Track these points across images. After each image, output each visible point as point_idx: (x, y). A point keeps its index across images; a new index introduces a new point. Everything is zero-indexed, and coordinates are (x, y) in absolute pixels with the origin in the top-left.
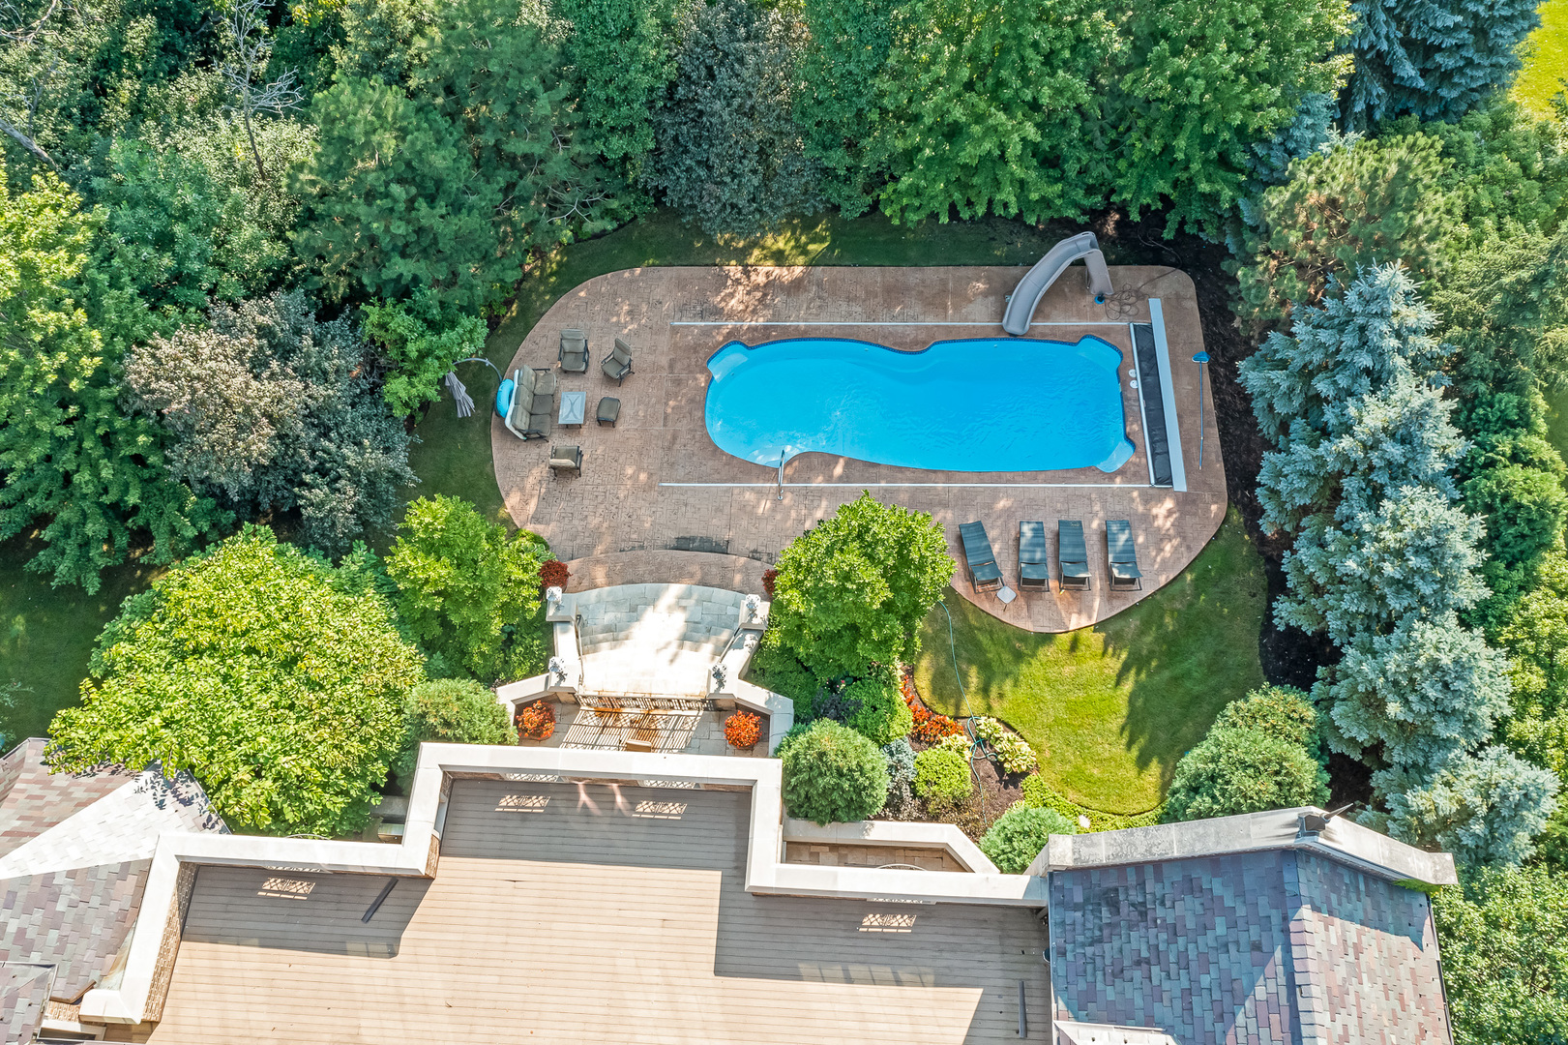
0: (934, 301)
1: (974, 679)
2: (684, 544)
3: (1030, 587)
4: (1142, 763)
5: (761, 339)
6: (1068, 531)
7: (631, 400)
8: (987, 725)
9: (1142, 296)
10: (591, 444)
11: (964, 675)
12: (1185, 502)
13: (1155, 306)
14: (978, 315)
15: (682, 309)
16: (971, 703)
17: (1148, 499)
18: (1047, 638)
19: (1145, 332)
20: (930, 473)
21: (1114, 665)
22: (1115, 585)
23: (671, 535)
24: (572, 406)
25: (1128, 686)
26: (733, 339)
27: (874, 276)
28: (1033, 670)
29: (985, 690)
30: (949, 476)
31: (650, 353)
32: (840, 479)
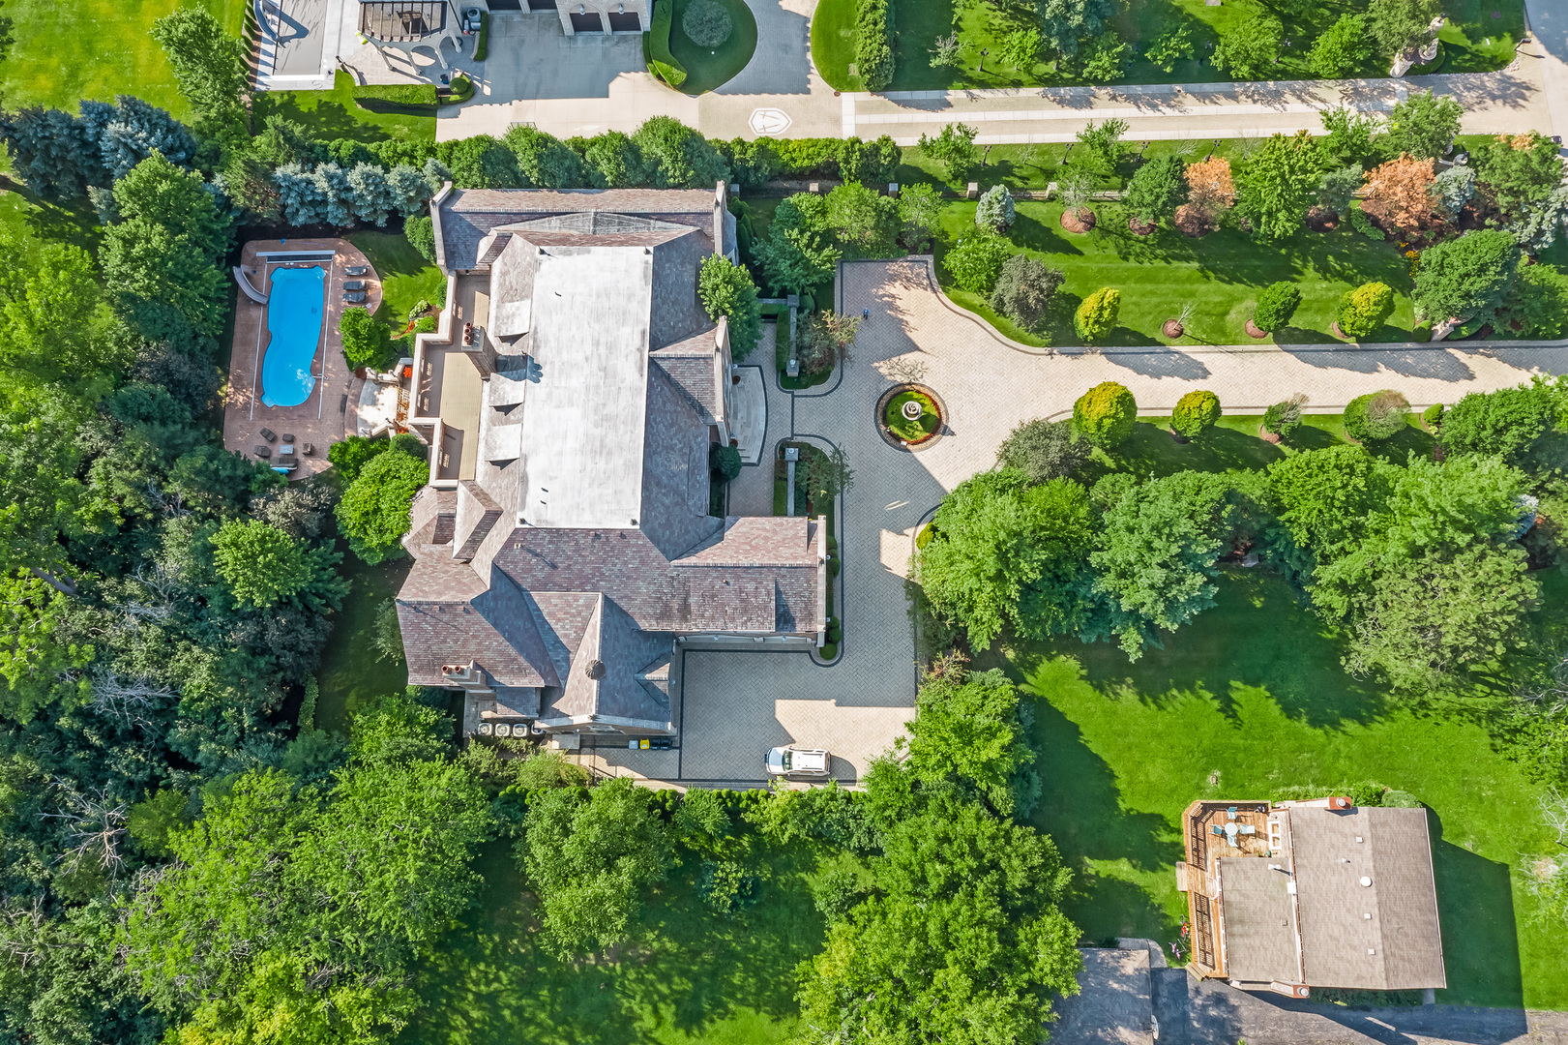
0: (251, 328)
1: (394, 318)
2: (343, 409)
3: (365, 301)
5: (260, 391)
6: (347, 287)
7: (281, 430)
8: (412, 314)
9: (255, 258)
10: (300, 443)
11: (393, 321)
12: (339, 251)
13: (259, 254)
14: (257, 314)
15: (245, 418)
16: (403, 319)
17: (335, 262)
18: (384, 297)
19: (270, 258)
20: (322, 332)
21: (394, 278)
22: (367, 275)
23: (338, 414)
24: (287, 449)
25: (401, 274)
26: (258, 399)
27: (236, 350)
28: (393, 302)
29: (398, 315)
30: (323, 325)
31: (264, 426)
32: (321, 359)
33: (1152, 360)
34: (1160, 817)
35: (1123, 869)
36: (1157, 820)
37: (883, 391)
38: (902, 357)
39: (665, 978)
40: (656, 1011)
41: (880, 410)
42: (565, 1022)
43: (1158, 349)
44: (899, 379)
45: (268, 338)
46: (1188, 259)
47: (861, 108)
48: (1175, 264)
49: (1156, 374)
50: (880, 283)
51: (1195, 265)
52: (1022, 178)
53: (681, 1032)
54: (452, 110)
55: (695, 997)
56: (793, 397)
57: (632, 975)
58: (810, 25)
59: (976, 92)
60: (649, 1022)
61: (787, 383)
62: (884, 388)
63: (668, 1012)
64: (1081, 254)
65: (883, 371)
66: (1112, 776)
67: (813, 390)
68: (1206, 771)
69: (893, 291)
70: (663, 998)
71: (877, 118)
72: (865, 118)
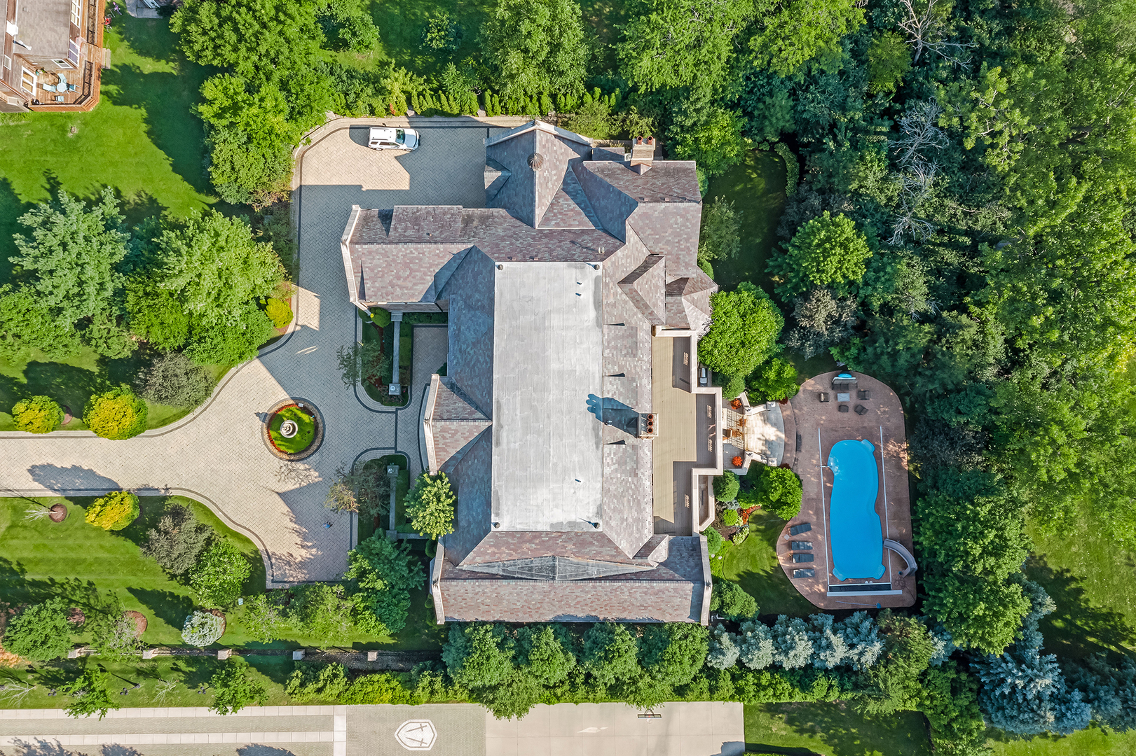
0: (895, 516)
1: (762, 527)
2: (799, 437)
3: (790, 545)
4: (739, 575)
5: (877, 455)
6: (811, 558)
7: (850, 416)
8: (747, 531)
9: (903, 588)
10: (832, 404)
11: (761, 525)
12: (823, 596)
13: (899, 592)
14: (889, 531)
15: (886, 429)
16: (754, 526)
17: (825, 584)
18: (775, 549)
19: (888, 587)
20: (828, 514)
21: (768, 569)
22: (791, 570)
23: (801, 433)
24: (843, 397)
25: (761, 573)
26: (877, 447)
27: (905, 495)
28: (765, 544)
29: (758, 530)
30: (828, 520)
31: (868, 421)
32: (825, 486)
33: (78, 483)
34: (115, 103)
35: (149, 65)
36: (117, 101)
37: (317, 454)
38: (297, 486)
41: (320, 436)
43: (72, 494)
44: (300, 466)
45: (878, 507)
46: (34, 584)
48: (45, 579)
49: (76, 469)
50: (314, 559)
51: (28, 577)
52: (177, 670)
56: (395, 448)
61: (400, 461)
62: (316, 457)
64: (130, 590)
65: (314, 473)
66: (149, 133)
67: (378, 455)
68: (78, 137)
69: (303, 552)
71: (312, 737)
72: (324, 737)
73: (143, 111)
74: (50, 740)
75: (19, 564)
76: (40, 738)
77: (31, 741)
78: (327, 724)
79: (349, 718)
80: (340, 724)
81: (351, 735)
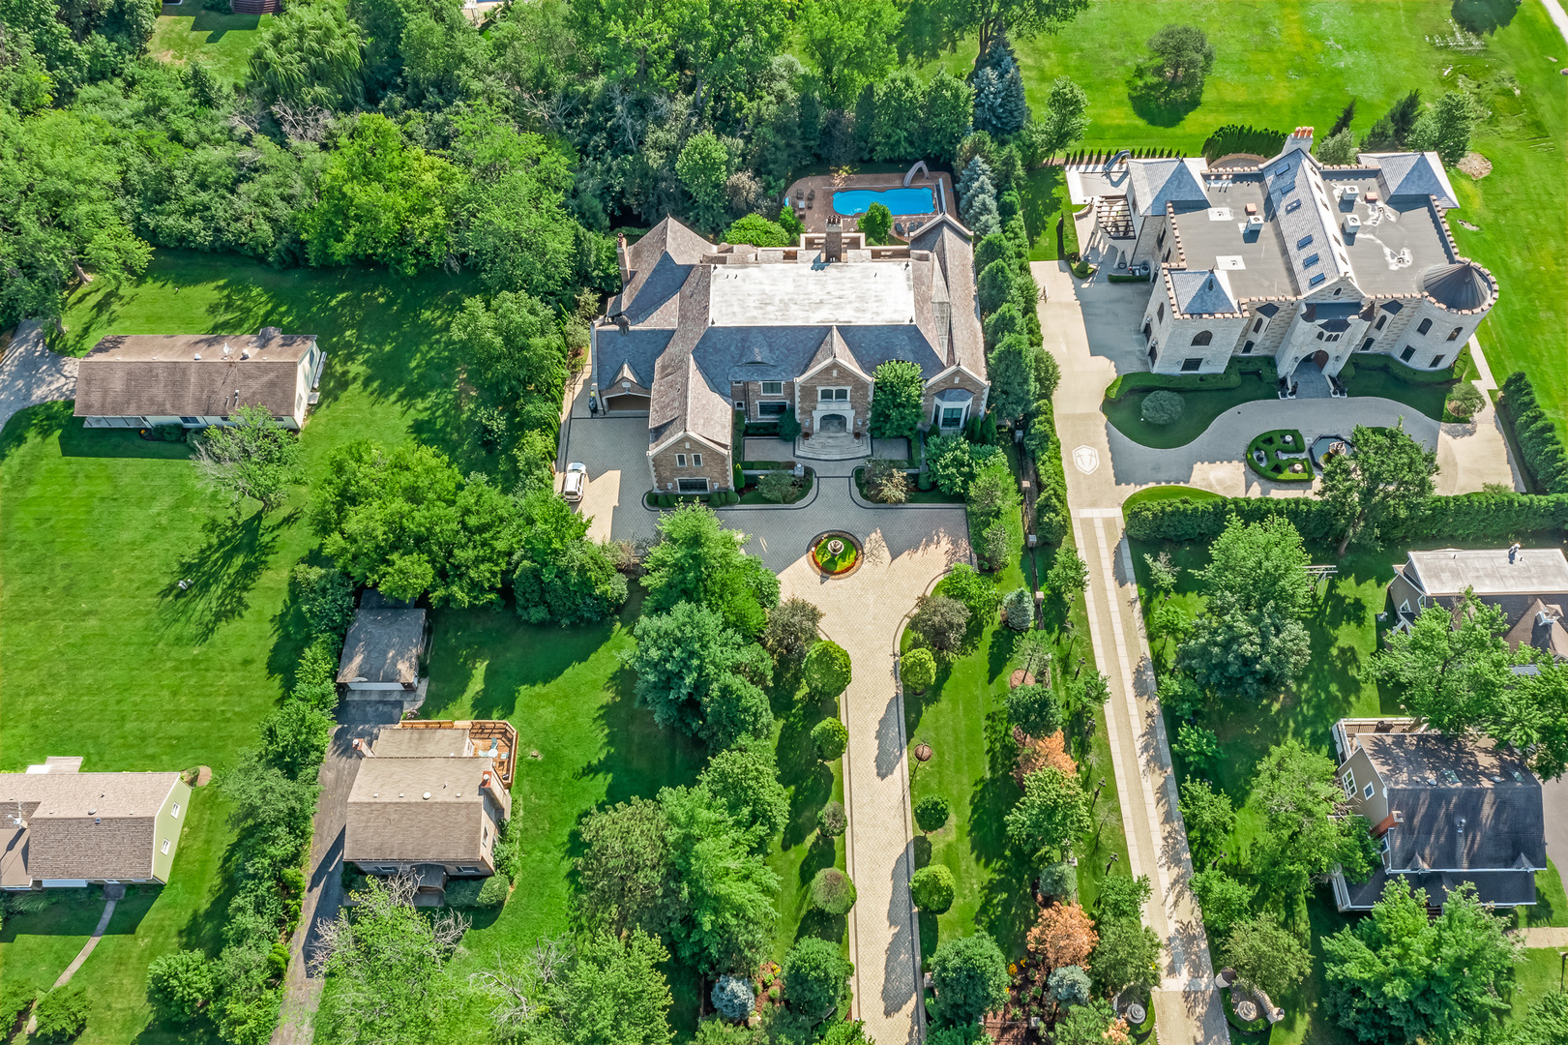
7: (816, 204)
9: (936, 176)
13: (940, 179)
14: (895, 183)
15: (824, 185)
19: (938, 186)
26: (839, 191)
27: (871, 176)
31: (818, 194)
33: (893, 732)
34: (511, 713)
35: (476, 685)
36: (509, 710)
37: (857, 535)
38: (885, 548)
39: (446, 414)
40: (426, 409)
41: (840, 534)
42: (427, 364)
43: (904, 739)
44: (867, 548)
46: (993, 768)
47: (1109, 523)
48: (987, 758)
49: (879, 736)
50: (949, 533)
52: (1058, 640)
53: (411, 423)
54: (1065, 267)
55: (431, 431)
56: (849, 477)
57: (450, 397)
58: (1182, 484)
59: (1138, 605)
60: (420, 406)
61: (859, 472)
62: (859, 535)
63: (425, 416)
64: (990, 681)
65: (873, 536)
66: (545, 682)
67: (855, 490)
68: (542, 750)
69: (943, 542)
70: (433, 413)
71: (1100, 533)
72: (1099, 524)
73: (523, 688)
74: (1139, 744)
75: (976, 784)
76: (1139, 752)
77: (1143, 760)
78: (1088, 523)
79: (1081, 506)
80: (1086, 513)
81: (1094, 504)
